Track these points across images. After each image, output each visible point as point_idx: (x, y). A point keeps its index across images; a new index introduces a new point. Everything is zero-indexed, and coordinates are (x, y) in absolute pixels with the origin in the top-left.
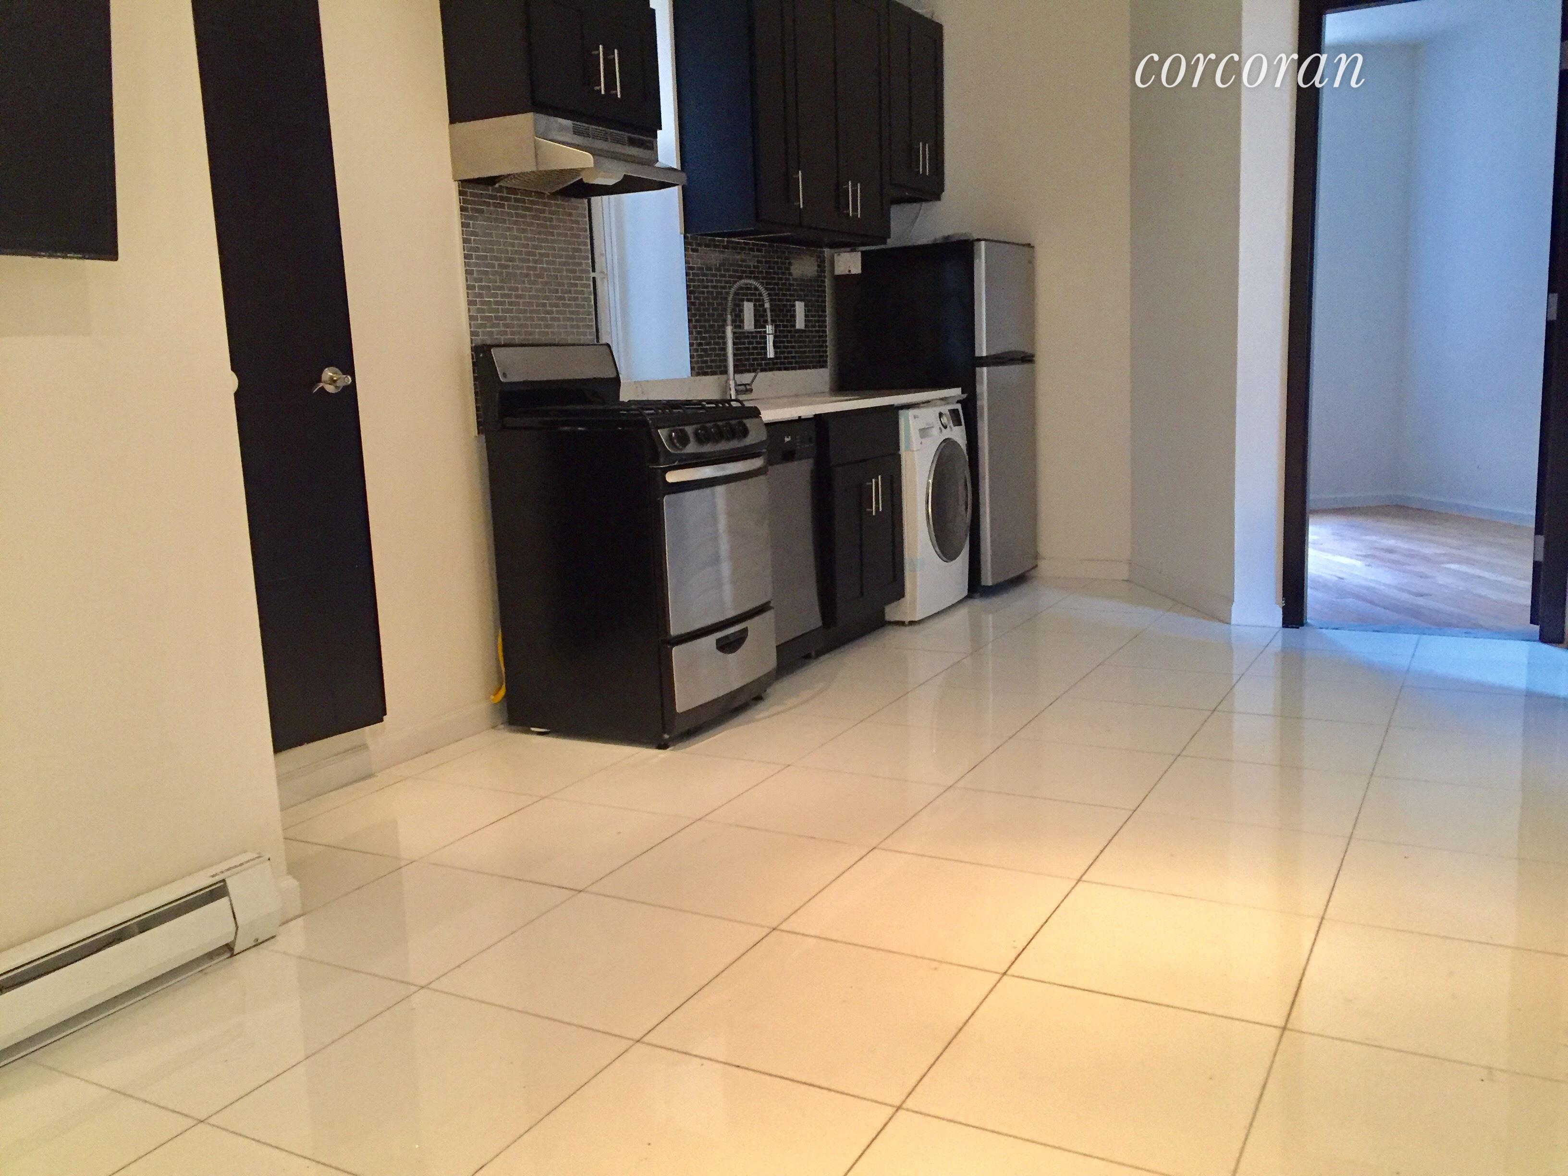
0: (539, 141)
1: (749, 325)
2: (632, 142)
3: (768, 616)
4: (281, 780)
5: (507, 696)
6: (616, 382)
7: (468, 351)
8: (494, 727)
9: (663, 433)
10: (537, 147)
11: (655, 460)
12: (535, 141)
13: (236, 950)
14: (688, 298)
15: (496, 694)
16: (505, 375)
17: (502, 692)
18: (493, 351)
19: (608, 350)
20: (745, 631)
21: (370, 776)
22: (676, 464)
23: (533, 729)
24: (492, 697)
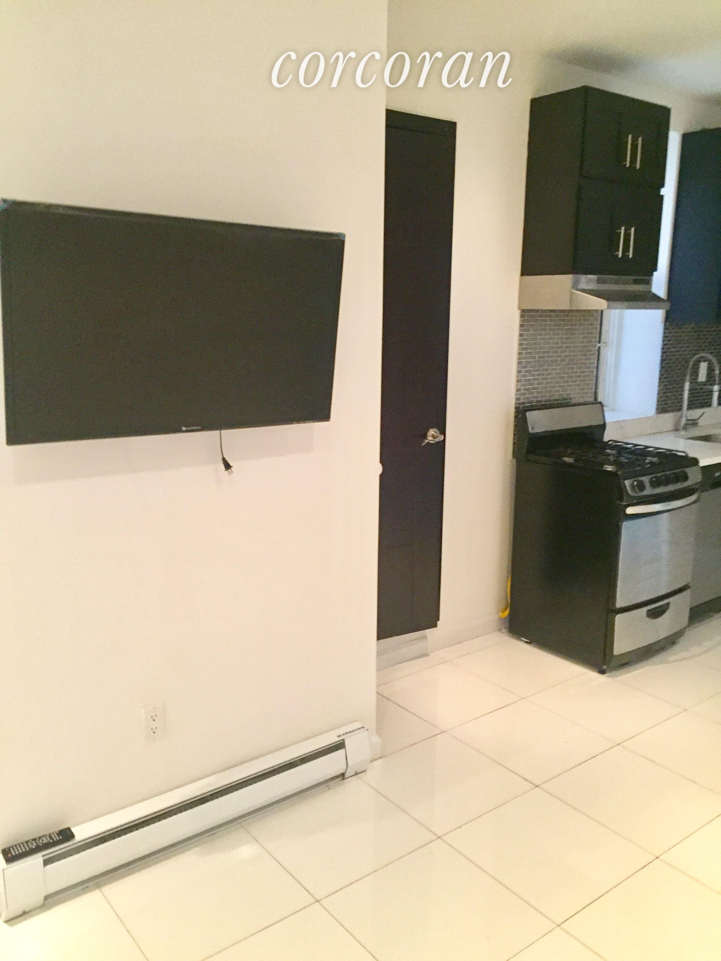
0: (575, 293)
1: (702, 377)
2: (636, 282)
3: (686, 594)
4: (379, 653)
5: (510, 614)
6: (603, 427)
7: (513, 410)
8: (500, 630)
9: (627, 483)
10: (572, 294)
11: (621, 499)
12: (572, 292)
13: (346, 777)
14: (661, 364)
15: (503, 612)
16: (533, 428)
17: (507, 613)
18: (528, 414)
19: (600, 407)
20: (668, 604)
21: (426, 655)
22: (634, 502)
23: (523, 639)
24: (501, 614)
